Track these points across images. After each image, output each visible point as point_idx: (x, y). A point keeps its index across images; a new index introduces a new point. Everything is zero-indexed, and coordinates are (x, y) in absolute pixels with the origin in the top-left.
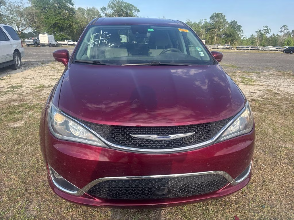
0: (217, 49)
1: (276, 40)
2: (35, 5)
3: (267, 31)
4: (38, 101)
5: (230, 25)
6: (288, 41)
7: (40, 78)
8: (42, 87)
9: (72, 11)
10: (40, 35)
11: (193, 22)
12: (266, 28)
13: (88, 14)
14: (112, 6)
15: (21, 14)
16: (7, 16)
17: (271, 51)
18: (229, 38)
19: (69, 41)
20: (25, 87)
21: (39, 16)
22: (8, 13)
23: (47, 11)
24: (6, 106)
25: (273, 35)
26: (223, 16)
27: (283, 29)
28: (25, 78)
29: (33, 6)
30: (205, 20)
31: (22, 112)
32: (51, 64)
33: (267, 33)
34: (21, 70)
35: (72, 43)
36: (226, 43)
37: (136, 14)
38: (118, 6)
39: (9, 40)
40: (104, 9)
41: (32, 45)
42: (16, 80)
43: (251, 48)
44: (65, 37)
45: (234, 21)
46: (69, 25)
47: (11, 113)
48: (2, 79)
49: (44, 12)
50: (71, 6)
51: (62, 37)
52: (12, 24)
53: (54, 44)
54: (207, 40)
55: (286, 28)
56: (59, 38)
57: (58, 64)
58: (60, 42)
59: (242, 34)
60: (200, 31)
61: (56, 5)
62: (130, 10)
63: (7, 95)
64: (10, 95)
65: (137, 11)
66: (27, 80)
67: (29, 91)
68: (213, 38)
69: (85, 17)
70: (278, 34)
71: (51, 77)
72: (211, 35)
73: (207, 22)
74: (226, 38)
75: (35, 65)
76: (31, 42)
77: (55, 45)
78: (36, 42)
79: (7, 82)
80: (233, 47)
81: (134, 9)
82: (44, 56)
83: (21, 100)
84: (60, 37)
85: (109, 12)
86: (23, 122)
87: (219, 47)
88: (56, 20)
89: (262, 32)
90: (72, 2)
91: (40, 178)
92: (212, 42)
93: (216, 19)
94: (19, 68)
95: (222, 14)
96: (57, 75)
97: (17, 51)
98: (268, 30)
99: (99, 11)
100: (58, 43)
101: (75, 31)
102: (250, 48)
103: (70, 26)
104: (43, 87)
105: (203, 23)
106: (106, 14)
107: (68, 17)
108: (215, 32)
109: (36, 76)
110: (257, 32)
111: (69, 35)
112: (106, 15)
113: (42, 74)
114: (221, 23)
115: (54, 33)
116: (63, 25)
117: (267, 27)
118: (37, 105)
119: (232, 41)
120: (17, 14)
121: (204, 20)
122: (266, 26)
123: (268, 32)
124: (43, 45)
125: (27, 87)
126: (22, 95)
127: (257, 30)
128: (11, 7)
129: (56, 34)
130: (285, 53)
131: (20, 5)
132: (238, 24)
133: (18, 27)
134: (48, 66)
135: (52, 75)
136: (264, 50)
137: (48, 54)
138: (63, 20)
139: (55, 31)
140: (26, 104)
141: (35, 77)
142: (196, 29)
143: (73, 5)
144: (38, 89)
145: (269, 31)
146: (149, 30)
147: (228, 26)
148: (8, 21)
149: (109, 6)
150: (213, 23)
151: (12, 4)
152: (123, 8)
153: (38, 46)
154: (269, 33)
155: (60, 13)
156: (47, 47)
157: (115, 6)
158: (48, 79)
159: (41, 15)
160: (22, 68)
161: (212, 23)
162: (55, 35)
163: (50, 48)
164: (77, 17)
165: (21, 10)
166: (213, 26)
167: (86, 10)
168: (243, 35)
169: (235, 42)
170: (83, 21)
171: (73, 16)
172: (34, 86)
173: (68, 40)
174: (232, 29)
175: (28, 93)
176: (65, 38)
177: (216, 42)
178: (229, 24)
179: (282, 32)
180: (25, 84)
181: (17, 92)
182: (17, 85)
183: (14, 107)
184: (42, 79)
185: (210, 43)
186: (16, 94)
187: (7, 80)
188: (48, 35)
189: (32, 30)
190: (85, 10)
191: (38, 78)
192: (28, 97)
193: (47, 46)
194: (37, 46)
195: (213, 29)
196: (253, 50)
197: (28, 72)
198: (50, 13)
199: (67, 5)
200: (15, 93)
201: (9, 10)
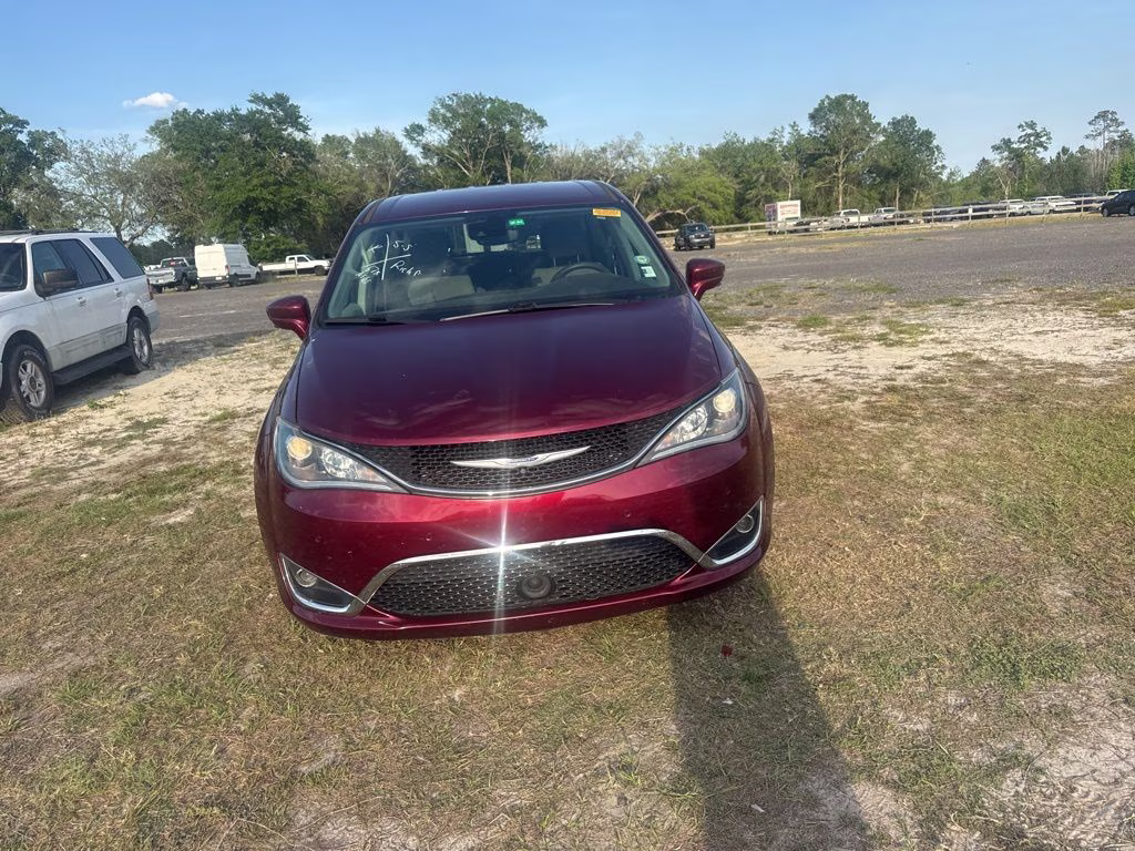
0: (849, 227)
1: (1076, 171)
2: (172, 146)
3: (1037, 138)
4: (223, 455)
5: (889, 136)
6: (1126, 168)
7: (220, 392)
8: (230, 416)
9: (305, 151)
10: (199, 249)
11: (749, 140)
12: (1029, 131)
13: (362, 155)
14: (444, 116)
15: (126, 182)
16: (76, 196)
17: (1056, 212)
18: (892, 180)
19: (300, 260)
20: (177, 422)
21: (187, 182)
22: (80, 182)
23: (217, 162)
24: (134, 476)
25: (1065, 150)
26: (859, 104)
27: (1101, 124)
28: (173, 394)
29: (166, 152)
30: (794, 126)
31: (184, 487)
32: (246, 345)
33: (1039, 149)
34: (155, 373)
35: (312, 264)
36: (884, 201)
37: (533, 137)
38: (465, 115)
39: (110, 279)
40: (415, 131)
41: (170, 285)
42: (144, 404)
43: (974, 211)
44: (283, 247)
45: (905, 119)
46: (294, 203)
47: (152, 493)
48: (102, 407)
49: (205, 166)
50: (299, 136)
51: (273, 247)
52: (97, 219)
53: (249, 276)
54: (810, 197)
55: (1111, 120)
56: (264, 252)
57: (271, 344)
58: (267, 267)
59: (939, 164)
60: (778, 170)
61: (247, 137)
62: (511, 123)
63: (129, 448)
64: (137, 448)
65: (537, 124)
66: (178, 400)
67: (191, 431)
68: (829, 191)
69: (350, 168)
70: (1083, 147)
71: (252, 384)
72: (824, 179)
73: (802, 133)
74: (881, 183)
75: (195, 352)
76: (169, 275)
77: (253, 277)
78: (184, 275)
79: (120, 413)
80: (910, 216)
81: (527, 119)
82: (217, 319)
83: (174, 458)
84: (268, 246)
85: (436, 137)
86: (190, 512)
87: (853, 220)
88: (250, 191)
89: (1015, 146)
90: (301, 120)
91: (258, 620)
92: (829, 205)
93: (832, 117)
94: (148, 366)
95: (853, 98)
96: (271, 376)
97: (136, 312)
98: (1038, 136)
99: (401, 138)
100: (261, 268)
101: (320, 220)
102: (970, 212)
103: (301, 203)
104: (233, 415)
105: (786, 139)
106: (424, 148)
107: (290, 174)
108: (837, 166)
109: (206, 388)
110: (995, 148)
111: (298, 236)
112: (427, 150)
113: (222, 380)
114: (855, 132)
115: (245, 236)
116: (276, 204)
117: (1032, 125)
118: (222, 466)
119: (906, 192)
120: (110, 184)
121: (789, 129)
122: (1028, 120)
123: (1041, 144)
124: (210, 284)
125: (183, 421)
126: (174, 444)
127: (998, 142)
128: (88, 160)
129: (253, 238)
130: (1109, 215)
131: (119, 153)
132: (921, 126)
133: (118, 230)
134: (238, 350)
135: (254, 377)
136: (1030, 213)
137: (233, 312)
138: (272, 188)
139: (248, 229)
140: (190, 466)
141: (202, 391)
142: (761, 162)
143: (304, 129)
144: (217, 424)
145: (1043, 139)
146: (512, 223)
147: (882, 138)
148: (81, 212)
149: (434, 117)
150: (826, 134)
151: (92, 150)
152: (483, 119)
153: (192, 288)
154: (1046, 148)
155: (262, 165)
156: (224, 290)
157: (456, 115)
158: (245, 393)
159: (195, 180)
160: (157, 365)
161: (822, 136)
162: (248, 244)
163: (235, 290)
164: (322, 171)
165: (124, 167)
166: (825, 144)
167: (354, 142)
168: (943, 167)
169: (918, 194)
170: (345, 183)
171: (307, 169)
172: (204, 415)
173: (296, 257)
174: (900, 149)
175: (189, 437)
176: (286, 250)
177: (845, 203)
178: (885, 130)
179: (1100, 139)
180: (175, 414)
181: (157, 437)
182: (152, 417)
183: (157, 476)
184: (224, 394)
185: (820, 208)
186: (153, 442)
187: (118, 408)
188: (226, 245)
189: (167, 234)
190: (351, 143)
191: (212, 391)
192: (193, 449)
193: (223, 284)
194: (189, 289)
195: (828, 155)
196: (989, 216)
197: (177, 378)
198: (227, 167)
199: (285, 133)
200: (150, 439)
201: (83, 171)
